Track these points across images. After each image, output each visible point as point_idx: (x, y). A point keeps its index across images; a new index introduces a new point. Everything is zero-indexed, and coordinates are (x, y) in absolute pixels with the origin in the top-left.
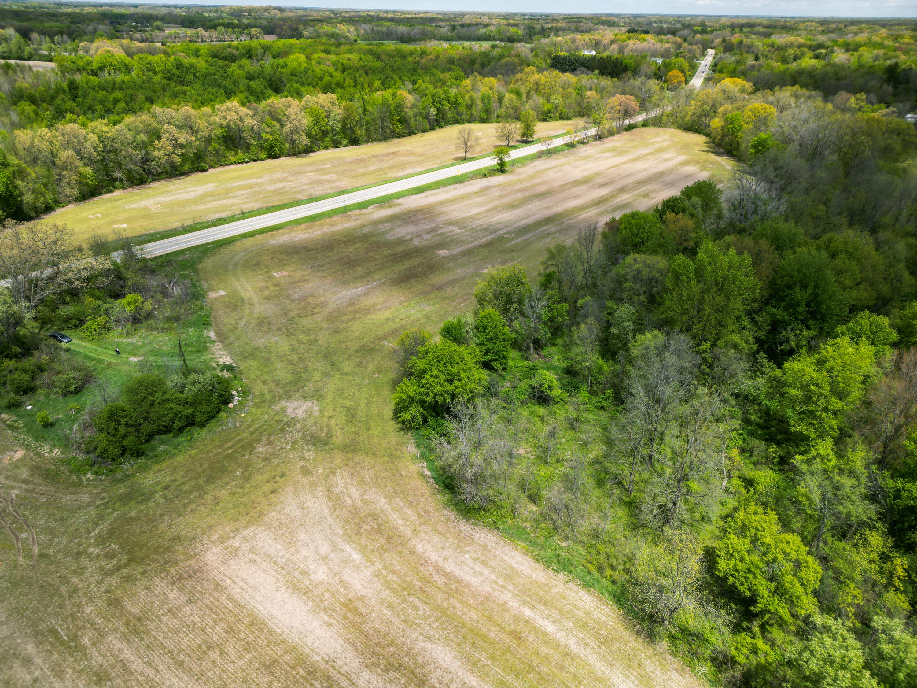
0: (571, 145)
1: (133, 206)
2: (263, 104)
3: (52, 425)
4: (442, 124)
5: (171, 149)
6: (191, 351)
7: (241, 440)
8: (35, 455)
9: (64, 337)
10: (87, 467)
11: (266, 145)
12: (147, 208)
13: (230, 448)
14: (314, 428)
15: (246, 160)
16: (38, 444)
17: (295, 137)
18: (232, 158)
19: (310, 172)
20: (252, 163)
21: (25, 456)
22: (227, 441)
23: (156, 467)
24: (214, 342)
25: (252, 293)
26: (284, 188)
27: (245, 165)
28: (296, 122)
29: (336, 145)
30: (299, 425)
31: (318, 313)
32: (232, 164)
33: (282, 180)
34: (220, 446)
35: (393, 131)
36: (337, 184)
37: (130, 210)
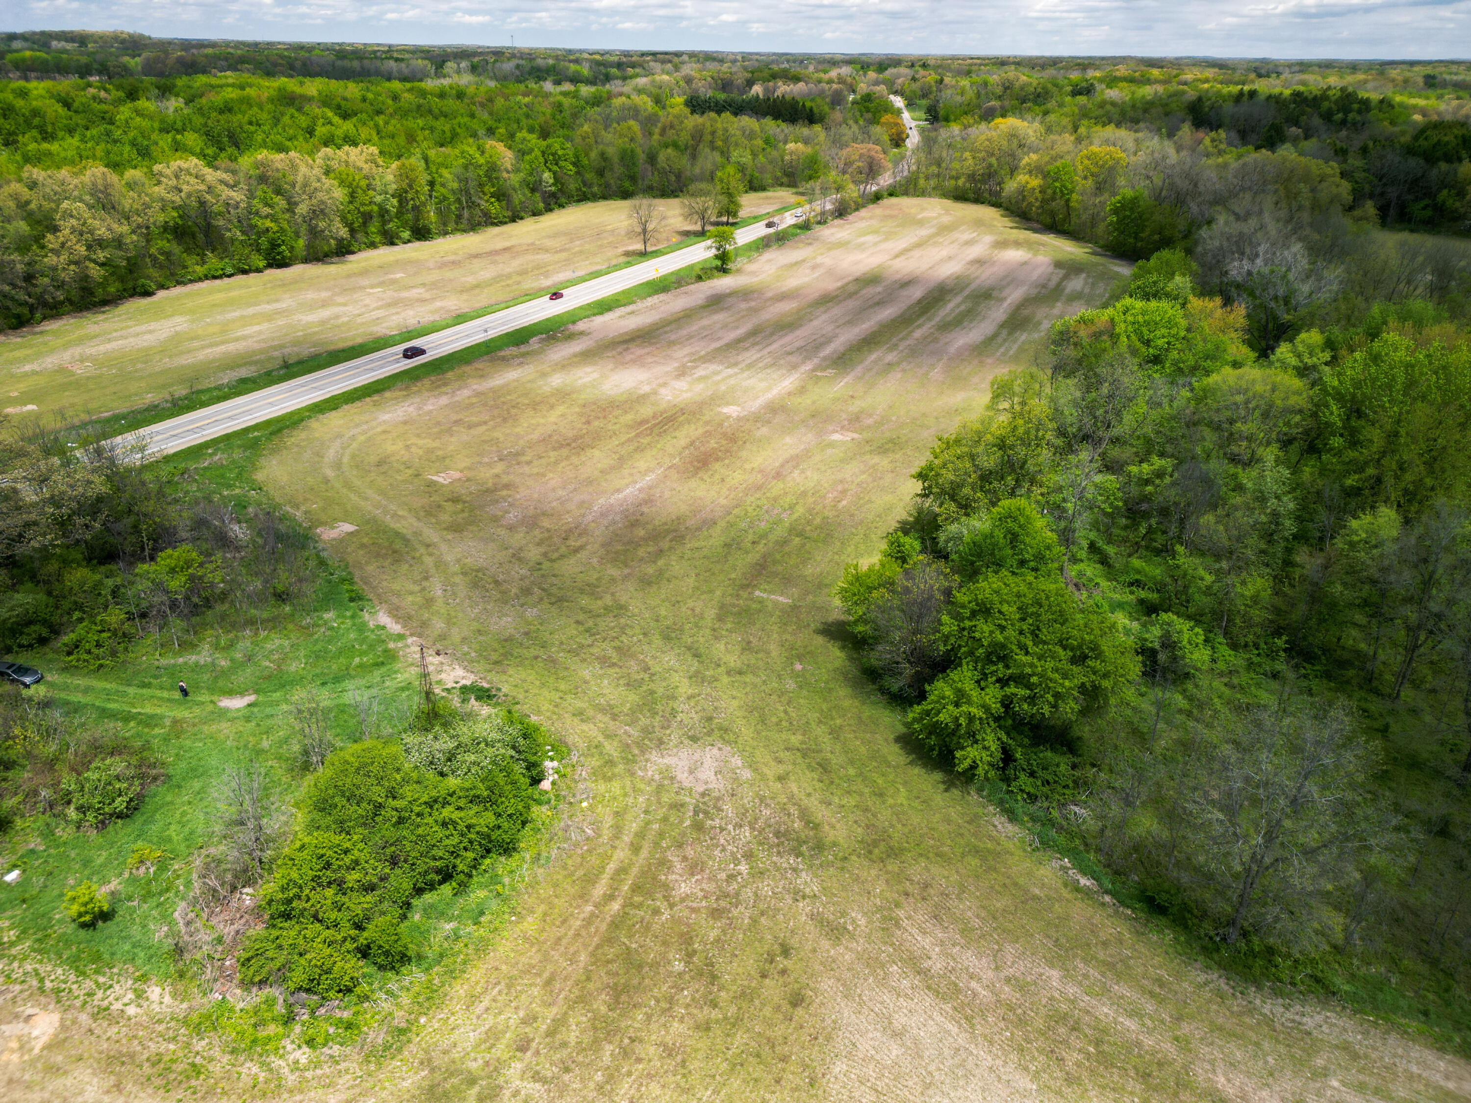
0: (806, 226)
1: (28, 368)
2: (246, 161)
3: (105, 916)
4: (563, 200)
5: (82, 250)
6: (361, 666)
7: (622, 871)
8: (95, 1017)
9: (24, 670)
10: (272, 1029)
11: (264, 242)
12: (61, 370)
13: (610, 898)
14: (767, 812)
15: (229, 271)
16: (89, 984)
17: (322, 225)
18: (198, 268)
19: (372, 287)
20: (240, 279)
21: (63, 1027)
22: (590, 880)
23: (459, 989)
24: (401, 637)
25: (413, 520)
26: (337, 317)
27: (226, 280)
28: (320, 195)
29: (390, 240)
30: (728, 808)
31: (581, 548)
32: (200, 280)
33: (324, 304)
34: (583, 896)
35: (486, 214)
36: (438, 304)
37: (26, 375)
